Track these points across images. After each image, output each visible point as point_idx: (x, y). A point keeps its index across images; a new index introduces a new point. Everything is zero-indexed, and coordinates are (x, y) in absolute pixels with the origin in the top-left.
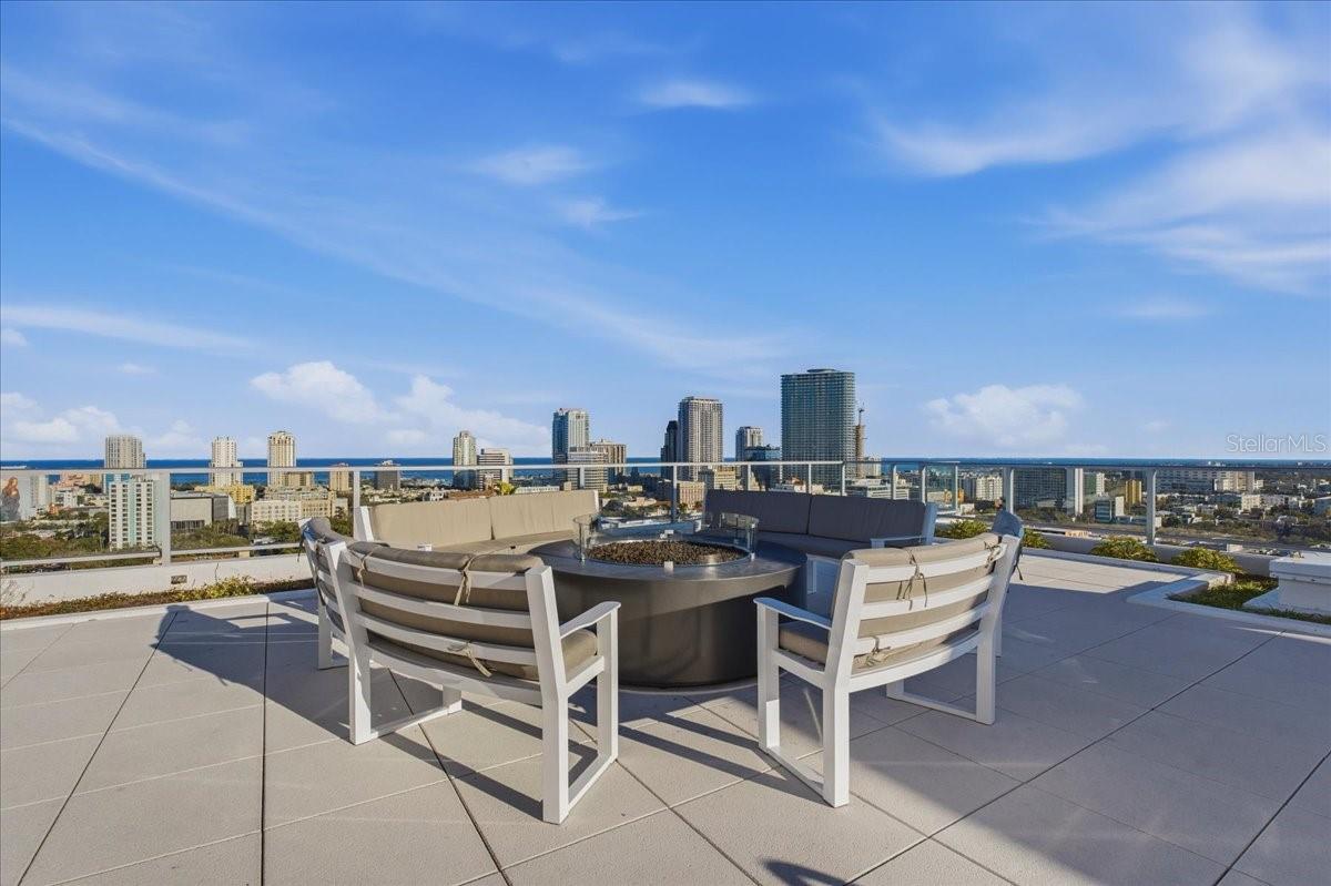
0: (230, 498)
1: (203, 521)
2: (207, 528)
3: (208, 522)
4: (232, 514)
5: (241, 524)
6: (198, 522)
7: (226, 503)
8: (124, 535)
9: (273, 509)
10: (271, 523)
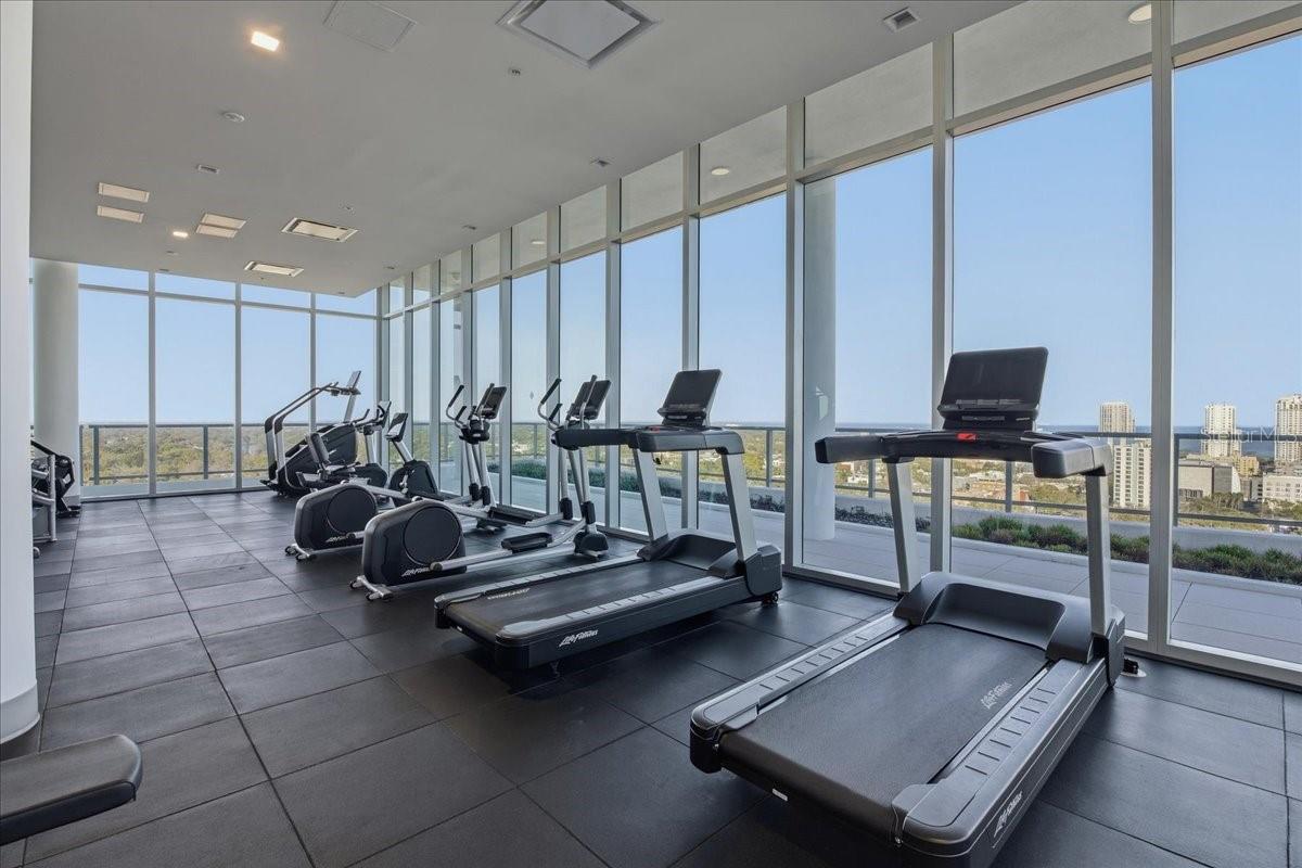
0: (1234, 469)
1: (1201, 492)
2: (1206, 499)
3: (1207, 493)
4: (1236, 488)
5: (1246, 499)
6: (1195, 492)
7: (1230, 474)
8: (1127, 495)
9: (1293, 488)
10: (1290, 504)
